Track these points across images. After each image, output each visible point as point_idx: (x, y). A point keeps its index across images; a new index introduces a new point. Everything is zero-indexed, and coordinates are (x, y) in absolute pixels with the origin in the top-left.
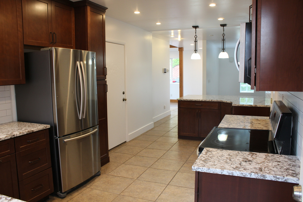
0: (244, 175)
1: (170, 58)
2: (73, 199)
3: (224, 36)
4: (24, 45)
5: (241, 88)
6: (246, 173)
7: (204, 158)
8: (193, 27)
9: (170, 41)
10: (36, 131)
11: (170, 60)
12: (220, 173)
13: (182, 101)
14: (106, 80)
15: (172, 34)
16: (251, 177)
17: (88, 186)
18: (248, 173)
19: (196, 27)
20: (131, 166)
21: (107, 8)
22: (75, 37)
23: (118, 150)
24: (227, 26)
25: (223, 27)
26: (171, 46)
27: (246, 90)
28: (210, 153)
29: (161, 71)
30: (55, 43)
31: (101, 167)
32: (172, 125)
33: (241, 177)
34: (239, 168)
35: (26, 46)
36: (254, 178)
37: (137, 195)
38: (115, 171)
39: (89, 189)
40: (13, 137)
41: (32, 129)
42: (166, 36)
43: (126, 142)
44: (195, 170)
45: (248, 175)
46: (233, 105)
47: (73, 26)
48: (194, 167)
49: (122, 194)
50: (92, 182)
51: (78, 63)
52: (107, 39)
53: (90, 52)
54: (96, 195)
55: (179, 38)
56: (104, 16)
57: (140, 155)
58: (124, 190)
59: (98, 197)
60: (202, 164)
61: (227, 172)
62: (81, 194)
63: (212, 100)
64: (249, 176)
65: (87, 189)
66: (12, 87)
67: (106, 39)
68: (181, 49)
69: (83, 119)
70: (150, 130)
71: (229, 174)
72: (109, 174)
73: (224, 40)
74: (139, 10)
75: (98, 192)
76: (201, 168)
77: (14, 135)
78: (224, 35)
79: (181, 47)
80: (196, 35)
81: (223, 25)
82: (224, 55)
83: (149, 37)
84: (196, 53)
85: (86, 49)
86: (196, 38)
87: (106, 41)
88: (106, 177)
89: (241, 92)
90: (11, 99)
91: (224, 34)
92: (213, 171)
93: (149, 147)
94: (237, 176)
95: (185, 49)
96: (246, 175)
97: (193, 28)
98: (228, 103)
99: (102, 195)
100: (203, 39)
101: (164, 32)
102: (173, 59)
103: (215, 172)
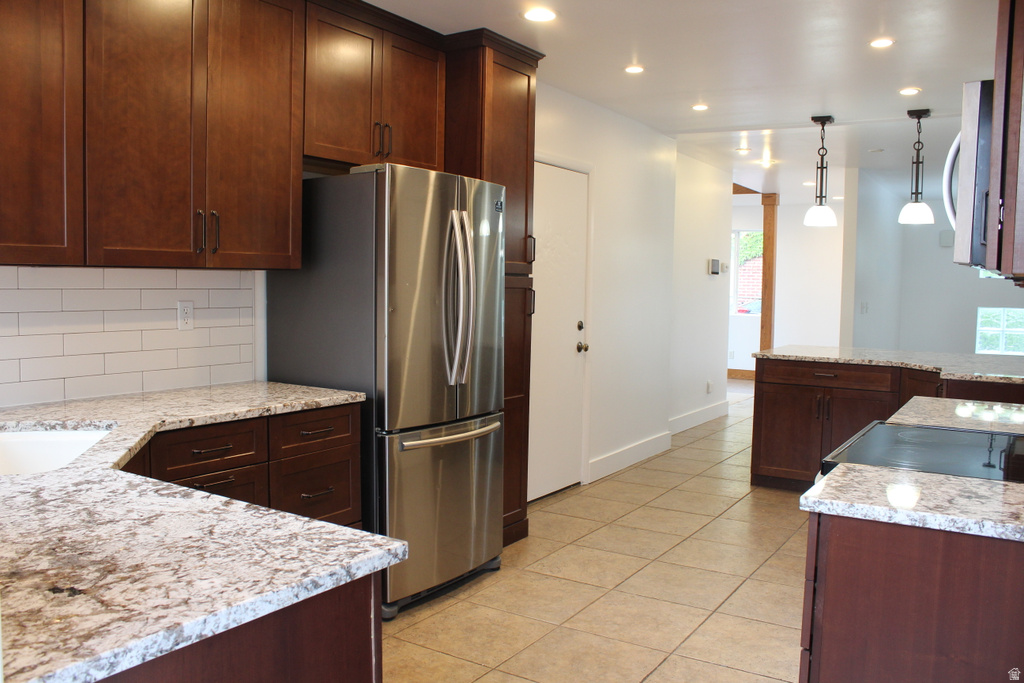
0: (960, 525)
1: (733, 229)
2: (417, 626)
3: (918, 151)
4: (305, 156)
5: (978, 340)
6: (966, 521)
7: (837, 482)
8: (815, 119)
9: (734, 171)
10: (326, 405)
11: (733, 235)
12: (885, 520)
13: (768, 359)
14: (530, 276)
15: (744, 144)
16: (983, 534)
17: (462, 596)
18: (974, 521)
19: (823, 120)
20: (597, 552)
21: (544, 56)
22: (443, 139)
23: (555, 505)
24: (932, 114)
25: (919, 118)
26: (739, 189)
27: (998, 346)
28: (856, 474)
29: (702, 268)
30: (388, 154)
31: (504, 546)
32: (730, 444)
33: (950, 532)
34: (947, 508)
35: (309, 161)
36: (993, 538)
37: (614, 631)
38: (544, 561)
39: (466, 605)
40: (266, 414)
41: (317, 400)
42: (722, 152)
43: (579, 483)
44: (807, 509)
45: (972, 526)
46: (943, 375)
47: (440, 106)
48: (806, 498)
49: (567, 625)
50: (474, 588)
51: (455, 214)
52: (539, 152)
53: (487, 185)
54: (487, 622)
55: (766, 161)
56: (533, 81)
57: (625, 524)
58: (573, 614)
59: (493, 627)
60: (832, 494)
61: (908, 516)
62: (440, 615)
63: (870, 361)
64: (975, 531)
65: (460, 604)
66: (260, 277)
67: (536, 154)
68: (770, 200)
69: (461, 385)
70: (657, 456)
71: (913, 523)
72: (527, 568)
73: (918, 163)
74: (640, 62)
75: (491, 613)
76: (827, 501)
77: (268, 410)
78: (919, 146)
79: (769, 191)
80: (823, 148)
81: (919, 114)
82: (917, 214)
83: (667, 156)
84: (821, 204)
85: (476, 172)
86: (822, 156)
87: (536, 158)
88: (519, 577)
89: (978, 351)
90: (253, 315)
91: (919, 142)
92: (864, 512)
93: (651, 504)
94: (937, 528)
95: (783, 200)
96: (967, 528)
97: (812, 122)
98: (926, 371)
99: (506, 623)
100: (848, 165)
101: (715, 139)
102: (743, 234)
103: (869, 514)
